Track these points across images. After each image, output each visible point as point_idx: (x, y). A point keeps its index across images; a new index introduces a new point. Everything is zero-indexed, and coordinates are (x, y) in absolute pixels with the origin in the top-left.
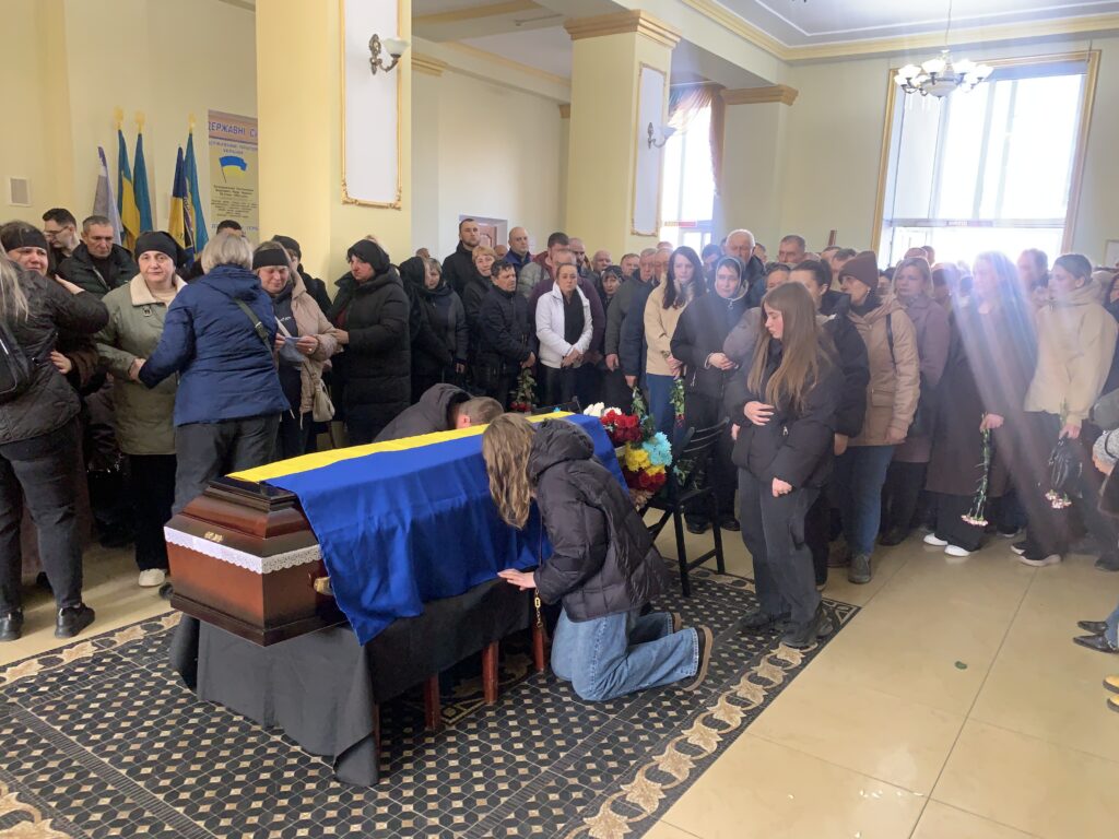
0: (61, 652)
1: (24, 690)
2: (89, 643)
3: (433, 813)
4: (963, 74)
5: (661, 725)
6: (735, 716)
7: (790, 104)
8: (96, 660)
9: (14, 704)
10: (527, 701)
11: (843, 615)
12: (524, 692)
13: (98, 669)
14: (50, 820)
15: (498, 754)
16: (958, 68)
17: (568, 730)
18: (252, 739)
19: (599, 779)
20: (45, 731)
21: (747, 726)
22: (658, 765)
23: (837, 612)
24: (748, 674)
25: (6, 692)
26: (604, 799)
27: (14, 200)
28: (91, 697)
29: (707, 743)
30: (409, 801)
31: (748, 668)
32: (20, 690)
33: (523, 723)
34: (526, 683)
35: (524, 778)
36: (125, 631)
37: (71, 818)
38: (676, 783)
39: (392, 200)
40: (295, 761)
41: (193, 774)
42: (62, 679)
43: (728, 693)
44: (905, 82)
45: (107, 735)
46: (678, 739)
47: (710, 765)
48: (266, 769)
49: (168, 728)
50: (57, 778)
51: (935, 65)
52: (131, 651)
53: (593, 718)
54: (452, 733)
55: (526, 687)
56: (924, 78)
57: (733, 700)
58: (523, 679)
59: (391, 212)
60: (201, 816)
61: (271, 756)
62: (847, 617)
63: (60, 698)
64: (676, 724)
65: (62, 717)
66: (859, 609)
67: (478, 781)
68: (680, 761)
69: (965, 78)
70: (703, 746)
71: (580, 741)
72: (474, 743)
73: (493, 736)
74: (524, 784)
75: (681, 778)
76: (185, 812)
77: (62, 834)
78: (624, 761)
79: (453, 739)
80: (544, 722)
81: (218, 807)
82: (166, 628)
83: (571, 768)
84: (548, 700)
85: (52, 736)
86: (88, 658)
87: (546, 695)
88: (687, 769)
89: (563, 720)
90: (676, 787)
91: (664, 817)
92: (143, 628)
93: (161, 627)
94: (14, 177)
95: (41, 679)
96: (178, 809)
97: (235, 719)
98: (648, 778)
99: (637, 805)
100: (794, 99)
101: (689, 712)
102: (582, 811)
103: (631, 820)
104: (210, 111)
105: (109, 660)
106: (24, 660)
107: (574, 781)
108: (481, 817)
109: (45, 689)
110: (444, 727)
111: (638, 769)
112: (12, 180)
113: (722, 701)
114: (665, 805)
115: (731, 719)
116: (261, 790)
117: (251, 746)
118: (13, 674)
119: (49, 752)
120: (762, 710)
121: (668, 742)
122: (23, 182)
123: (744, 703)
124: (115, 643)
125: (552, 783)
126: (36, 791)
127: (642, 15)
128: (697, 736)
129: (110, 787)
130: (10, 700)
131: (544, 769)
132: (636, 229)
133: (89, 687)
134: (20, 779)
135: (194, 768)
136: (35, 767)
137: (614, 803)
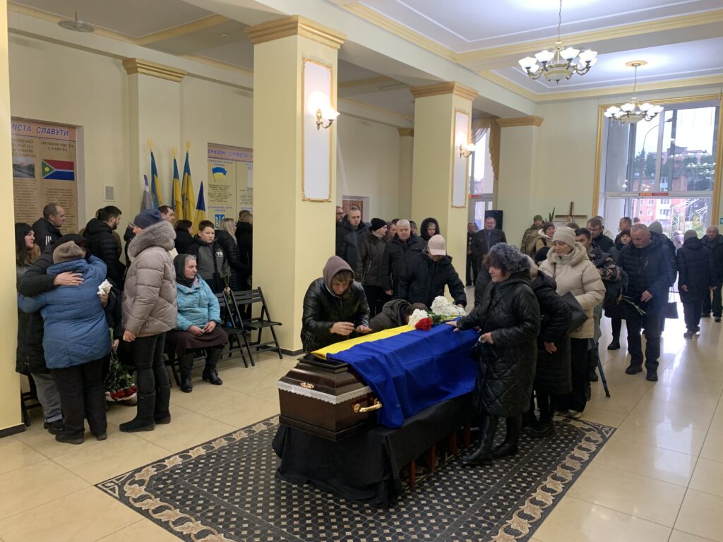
0: (188, 452)
1: (179, 471)
2: (200, 447)
3: (412, 533)
4: (646, 112)
5: (519, 491)
6: (559, 487)
7: (539, 126)
8: (209, 456)
9: (176, 478)
10: (444, 478)
11: (607, 433)
12: (441, 474)
13: (212, 461)
14: (223, 534)
15: (436, 504)
16: (643, 107)
17: (470, 493)
18: (306, 496)
19: (494, 517)
20: (199, 491)
21: (566, 491)
22: (523, 511)
23: (603, 431)
24: (560, 465)
25: (171, 472)
26: (499, 528)
27: (107, 199)
28: (214, 475)
29: (546, 499)
30: (398, 527)
31: (559, 462)
32: (177, 471)
33: (445, 488)
34: (440, 469)
35: (454, 516)
36: (217, 441)
37: (233, 533)
38: (535, 520)
39: (326, 197)
40: (333, 507)
41: (283, 513)
42: (196, 465)
43: (552, 474)
44: (611, 116)
45: (232, 494)
46: (531, 498)
47: (550, 511)
48: (320, 511)
49: (261, 490)
50: (216, 514)
51: (629, 107)
52: (224, 452)
53: (481, 487)
54: (409, 494)
55: (441, 471)
56: (622, 113)
57: (555, 478)
58: (438, 467)
59: (326, 203)
60: (296, 533)
61: (319, 505)
62: (610, 433)
63: (199, 475)
64: (528, 490)
65: (205, 485)
66: (616, 429)
67: (431, 518)
68: (534, 509)
69: (648, 113)
70: (544, 501)
71: (478, 499)
72: (423, 499)
73: (431, 495)
74: (455, 519)
75: (537, 517)
76: (287, 531)
77: (232, 541)
78: (505, 508)
79: (411, 497)
80: (456, 489)
81: (303, 529)
82: (238, 439)
83: (478, 512)
84: (455, 478)
85: (204, 494)
86: (204, 455)
87: (453, 475)
88: (539, 513)
89: (466, 488)
90: (536, 522)
91: (534, 536)
92: (225, 439)
93: (235, 439)
94: (107, 185)
95: (185, 466)
96: (283, 529)
97: (293, 486)
98: (520, 517)
99: (518, 531)
100: (541, 123)
101: (533, 484)
102: (490, 533)
103: (517, 538)
104: (209, 143)
105: (215, 456)
106: (172, 456)
107: (481, 518)
108: (438, 535)
109: (190, 471)
110: (404, 492)
111: (513, 513)
112: (106, 187)
113: (549, 478)
114: (532, 531)
115: (556, 488)
116: (321, 521)
117: (307, 500)
118: (170, 463)
119: (206, 502)
120: (572, 483)
121: (525, 499)
122: (112, 188)
123: (562, 480)
124: (214, 447)
125: (470, 519)
126: (210, 520)
127: (456, 84)
128: (540, 496)
129: (245, 519)
130: (175, 476)
131: (463, 512)
132: (455, 204)
133: (212, 470)
134: (199, 515)
135: (282, 510)
136: (203, 509)
137: (505, 529)
